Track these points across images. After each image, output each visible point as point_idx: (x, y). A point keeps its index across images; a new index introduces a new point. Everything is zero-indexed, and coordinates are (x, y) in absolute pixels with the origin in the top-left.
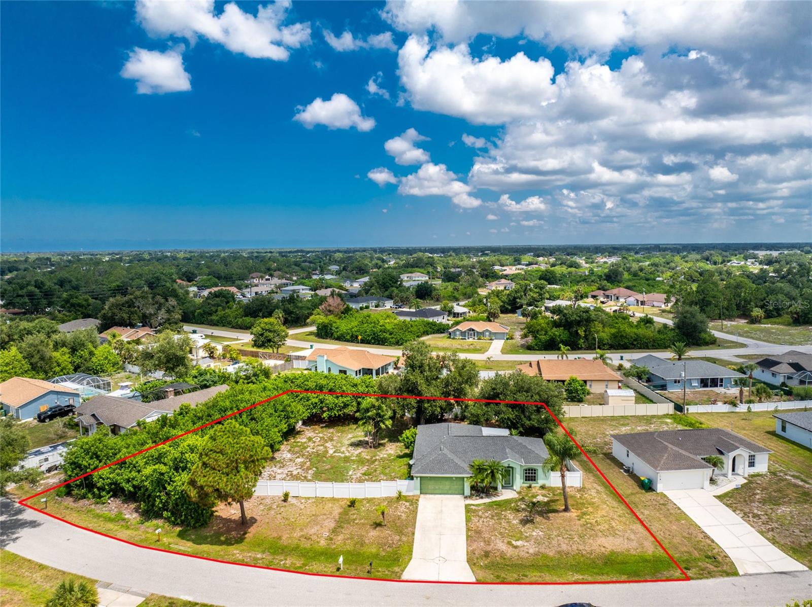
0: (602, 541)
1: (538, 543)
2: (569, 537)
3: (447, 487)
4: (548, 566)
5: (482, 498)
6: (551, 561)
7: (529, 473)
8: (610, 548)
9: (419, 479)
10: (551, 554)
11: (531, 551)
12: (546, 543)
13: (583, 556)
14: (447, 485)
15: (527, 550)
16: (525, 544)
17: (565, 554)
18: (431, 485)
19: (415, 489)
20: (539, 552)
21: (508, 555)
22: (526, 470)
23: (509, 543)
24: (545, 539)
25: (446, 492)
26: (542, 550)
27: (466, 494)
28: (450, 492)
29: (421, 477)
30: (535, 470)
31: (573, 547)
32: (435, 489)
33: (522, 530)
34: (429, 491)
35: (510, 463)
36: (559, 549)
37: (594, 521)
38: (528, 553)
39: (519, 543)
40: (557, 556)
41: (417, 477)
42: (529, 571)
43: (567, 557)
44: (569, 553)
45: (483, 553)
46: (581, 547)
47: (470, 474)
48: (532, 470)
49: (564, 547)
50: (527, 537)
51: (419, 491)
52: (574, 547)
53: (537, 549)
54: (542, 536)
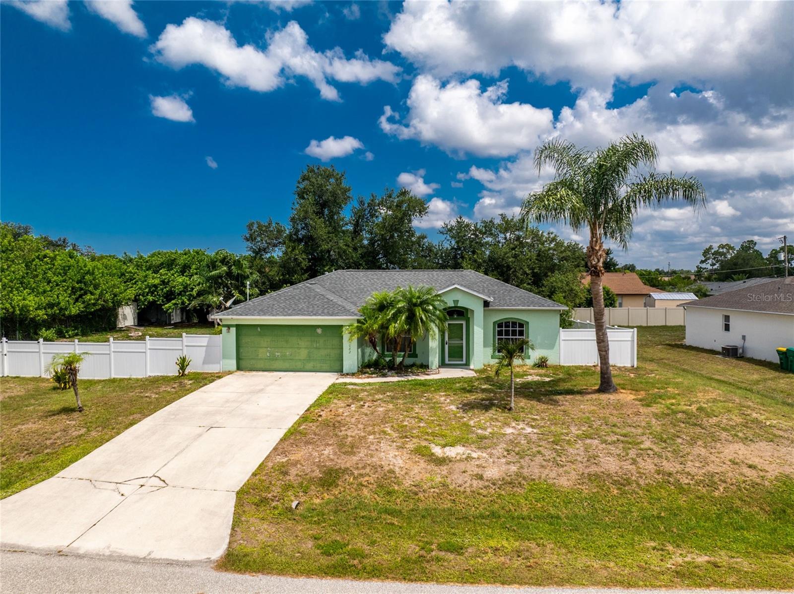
0: (738, 450)
1: (516, 451)
2: (622, 438)
3: (303, 353)
4: (553, 519)
5: (384, 376)
6: (567, 503)
7: (507, 333)
8: (773, 471)
9: (233, 330)
10: (564, 482)
11: (493, 472)
12: (547, 453)
13: (681, 489)
14: (302, 348)
15: (477, 471)
16: (474, 455)
17: (615, 483)
18: (264, 348)
19: (225, 356)
20: (518, 475)
21: (408, 483)
22: (500, 325)
23: (422, 452)
24: (543, 443)
25: (299, 365)
26: (533, 469)
27: (346, 369)
28: (310, 365)
29: (238, 327)
30: (521, 325)
31: (641, 464)
32: (273, 358)
33: (472, 423)
34: (261, 364)
35: (458, 296)
36: (593, 469)
37: (694, 408)
38: (481, 477)
39: (452, 452)
40: (586, 490)
41: (229, 327)
42: (476, 533)
43: (623, 493)
44: (628, 482)
45: (317, 474)
46: (668, 466)
47: (356, 315)
48: (514, 324)
49: (610, 464)
50: (482, 438)
51: (234, 362)
52: (648, 465)
53: (514, 468)
54: (534, 437)
